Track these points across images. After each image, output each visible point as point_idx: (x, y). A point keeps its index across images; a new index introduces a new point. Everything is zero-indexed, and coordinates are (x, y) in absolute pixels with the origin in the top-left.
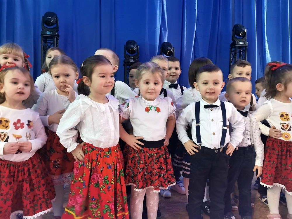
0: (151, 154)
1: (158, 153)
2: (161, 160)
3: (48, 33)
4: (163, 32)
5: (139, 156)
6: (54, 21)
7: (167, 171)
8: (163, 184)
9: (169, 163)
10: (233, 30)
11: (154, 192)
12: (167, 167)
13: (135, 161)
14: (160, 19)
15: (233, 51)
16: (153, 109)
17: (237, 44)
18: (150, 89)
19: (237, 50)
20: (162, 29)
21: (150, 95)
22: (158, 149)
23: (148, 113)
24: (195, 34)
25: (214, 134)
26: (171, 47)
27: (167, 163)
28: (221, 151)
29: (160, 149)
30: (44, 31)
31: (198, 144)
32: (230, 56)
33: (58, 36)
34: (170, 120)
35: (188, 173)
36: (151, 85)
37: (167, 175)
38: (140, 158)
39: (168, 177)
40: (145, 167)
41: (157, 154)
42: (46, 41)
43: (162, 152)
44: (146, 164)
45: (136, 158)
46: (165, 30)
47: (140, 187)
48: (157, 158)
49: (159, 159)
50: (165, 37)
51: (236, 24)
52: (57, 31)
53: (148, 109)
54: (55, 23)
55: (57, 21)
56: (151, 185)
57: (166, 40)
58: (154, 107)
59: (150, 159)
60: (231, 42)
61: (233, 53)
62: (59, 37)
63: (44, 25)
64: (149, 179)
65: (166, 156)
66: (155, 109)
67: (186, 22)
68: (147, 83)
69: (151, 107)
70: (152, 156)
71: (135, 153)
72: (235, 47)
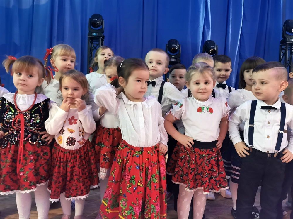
0: (202, 155)
1: (210, 154)
2: (213, 162)
3: (95, 34)
4: (206, 30)
5: (189, 156)
6: (100, 22)
7: (219, 173)
8: (214, 187)
9: (221, 166)
10: (284, 26)
11: (203, 193)
12: (218, 169)
13: (185, 160)
14: (203, 16)
15: (283, 49)
16: (205, 109)
17: (288, 41)
18: (201, 89)
19: (288, 48)
20: (206, 27)
21: (202, 94)
22: (210, 151)
23: (200, 113)
24: (240, 31)
25: (268, 137)
26: (215, 46)
27: (219, 166)
28: (275, 156)
29: (212, 151)
30: (91, 32)
31: (249, 146)
32: (280, 53)
33: (103, 37)
34: (223, 121)
35: (238, 178)
36: (202, 85)
37: (219, 178)
38: (190, 158)
39: (220, 181)
40: (196, 167)
41: (208, 155)
42: (93, 42)
43: (213, 153)
44: (197, 165)
45: (186, 158)
46: (209, 28)
47: (191, 187)
48: (208, 160)
49: (210, 161)
50: (208, 35)
51: (287, 19)
52: (103, 32)
53: (200, 110)
54: (101, 25)
55: (102, 23)
56: (201, 186)
57: (209, 38)
58: (207, 108)
59: (202, 159)
60: (282, 39)
61: (282, 50)
62: (104, 39)
63: (91, 27)
64: (199, 179)
65: (218, 158)
66: (207, 110)
67: (231, 19)
68: (198, 84)
69: (203, 107)
70: (204, 157)
71: (185, 153)
72: (286, 45)
